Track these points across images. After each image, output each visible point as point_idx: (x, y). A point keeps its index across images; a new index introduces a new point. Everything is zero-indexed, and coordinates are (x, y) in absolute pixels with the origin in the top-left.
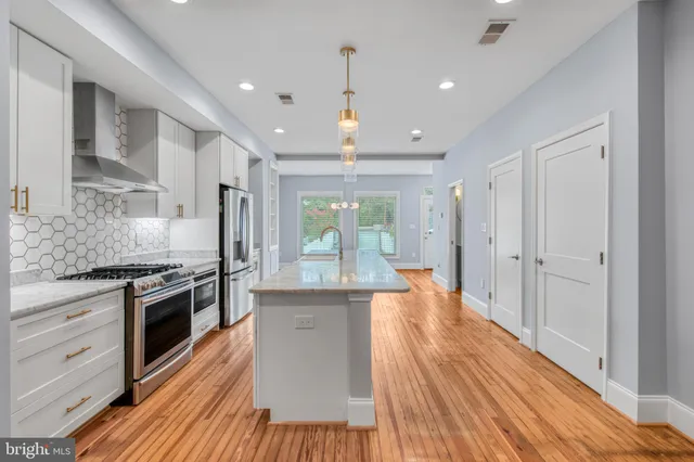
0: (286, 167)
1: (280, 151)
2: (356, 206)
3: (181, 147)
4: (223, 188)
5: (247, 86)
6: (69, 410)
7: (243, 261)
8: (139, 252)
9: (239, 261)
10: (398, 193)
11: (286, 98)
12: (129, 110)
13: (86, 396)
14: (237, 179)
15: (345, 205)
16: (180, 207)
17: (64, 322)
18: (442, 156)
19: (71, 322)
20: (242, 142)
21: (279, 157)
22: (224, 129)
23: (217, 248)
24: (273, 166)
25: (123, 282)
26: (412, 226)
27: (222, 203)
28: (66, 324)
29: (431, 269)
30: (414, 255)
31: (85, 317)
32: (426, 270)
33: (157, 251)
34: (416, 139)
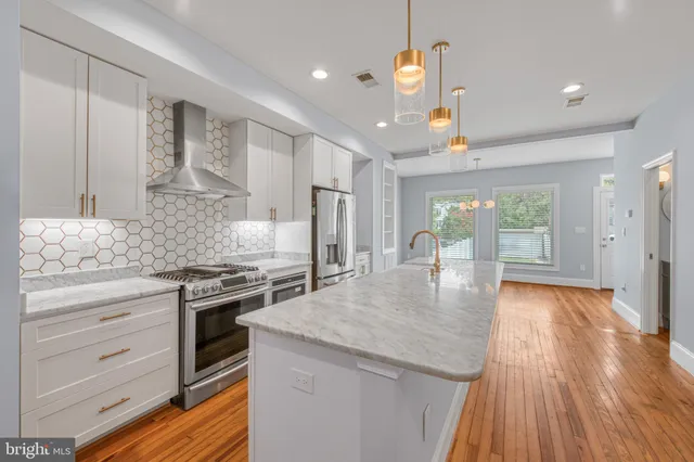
0: (407, 167)
1: (394, 149)
2: (491, 204)
3: (274, 154)
4: (316, 189)
5: (320, 74)
6: (104, 410)
7: (340, 265)
8: (241, 252)
9: (336, 266)
10: (557, 186)
11: (365, 77)
12: (230, 124)
13: (126, 397)
14: (335, 180)
15: (476, 204)
16: (273, 211)
17: (96, 324)
18: (631, 124)
19: (106, 323)
20: (343, 142)
21: (395, 156)
22: (314, 130)
23: (310, 251)
24: (387, 165)
25: (176, 284)
26: (580, 230)
27: (314, 205)
28: (101, 325)
29: (612, 290)
30: (583, 268)
31: (126, 319)
32: (603, 290)
33: (260, 251)
34: (576, 100)
